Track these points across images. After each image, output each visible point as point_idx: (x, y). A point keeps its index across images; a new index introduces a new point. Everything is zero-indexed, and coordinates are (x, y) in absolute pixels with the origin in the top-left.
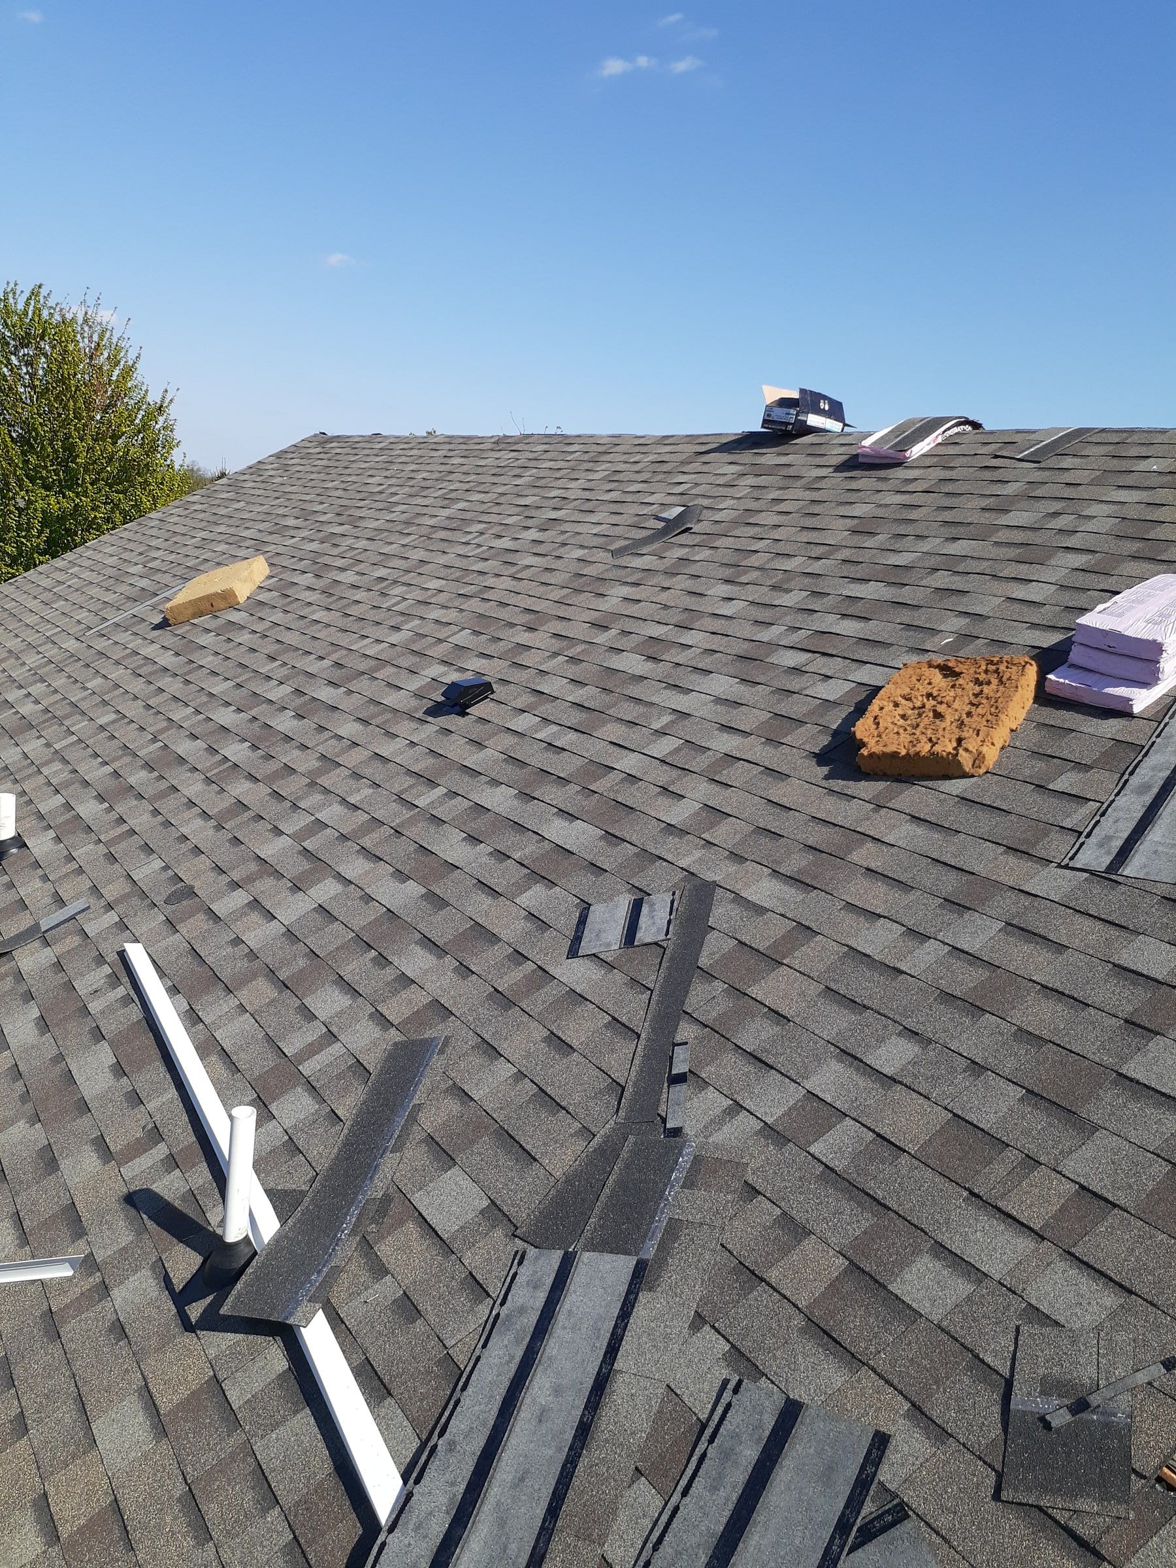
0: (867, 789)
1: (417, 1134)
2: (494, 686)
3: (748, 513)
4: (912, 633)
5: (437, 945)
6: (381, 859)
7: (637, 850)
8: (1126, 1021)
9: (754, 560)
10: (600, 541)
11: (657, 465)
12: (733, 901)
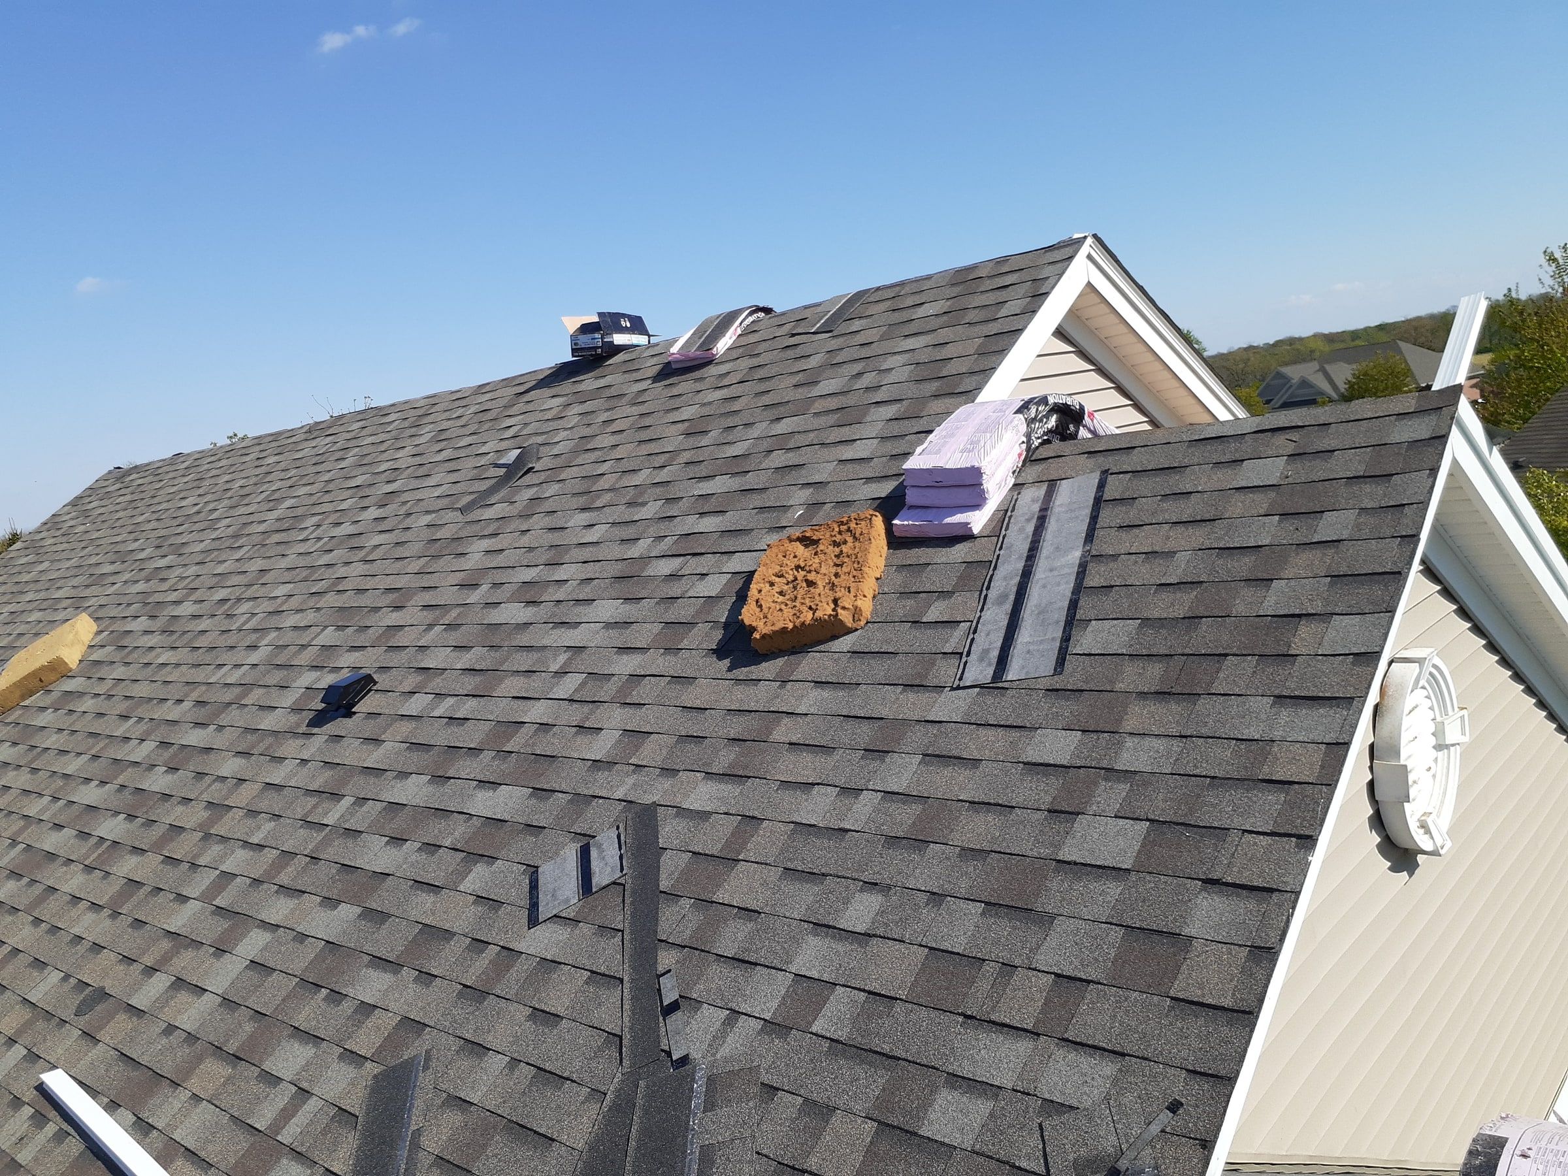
0: (768, 669)
1: (424, 1160)
2: (375, 677)
3: (584, 441)
4: (766, 515)
5: (390, 962)
6: (304, 892)
7: (569, 797)
8: (1049, 811)
9: (603, 483)
10: (445, 502)
11: (481, 414)
12: (677, 815)
